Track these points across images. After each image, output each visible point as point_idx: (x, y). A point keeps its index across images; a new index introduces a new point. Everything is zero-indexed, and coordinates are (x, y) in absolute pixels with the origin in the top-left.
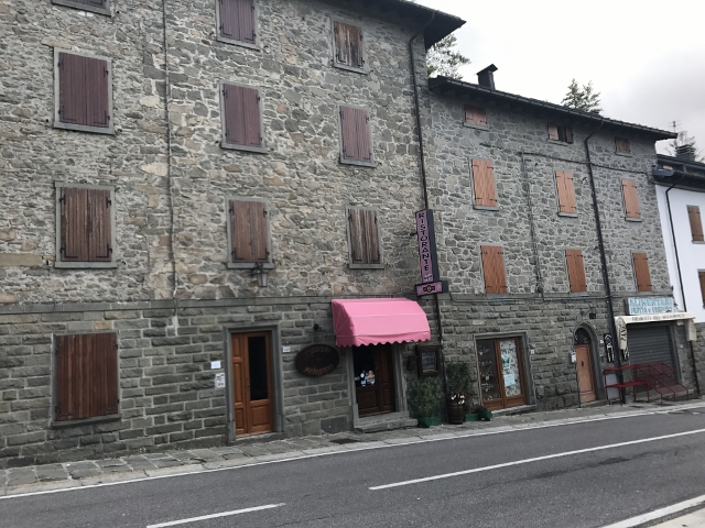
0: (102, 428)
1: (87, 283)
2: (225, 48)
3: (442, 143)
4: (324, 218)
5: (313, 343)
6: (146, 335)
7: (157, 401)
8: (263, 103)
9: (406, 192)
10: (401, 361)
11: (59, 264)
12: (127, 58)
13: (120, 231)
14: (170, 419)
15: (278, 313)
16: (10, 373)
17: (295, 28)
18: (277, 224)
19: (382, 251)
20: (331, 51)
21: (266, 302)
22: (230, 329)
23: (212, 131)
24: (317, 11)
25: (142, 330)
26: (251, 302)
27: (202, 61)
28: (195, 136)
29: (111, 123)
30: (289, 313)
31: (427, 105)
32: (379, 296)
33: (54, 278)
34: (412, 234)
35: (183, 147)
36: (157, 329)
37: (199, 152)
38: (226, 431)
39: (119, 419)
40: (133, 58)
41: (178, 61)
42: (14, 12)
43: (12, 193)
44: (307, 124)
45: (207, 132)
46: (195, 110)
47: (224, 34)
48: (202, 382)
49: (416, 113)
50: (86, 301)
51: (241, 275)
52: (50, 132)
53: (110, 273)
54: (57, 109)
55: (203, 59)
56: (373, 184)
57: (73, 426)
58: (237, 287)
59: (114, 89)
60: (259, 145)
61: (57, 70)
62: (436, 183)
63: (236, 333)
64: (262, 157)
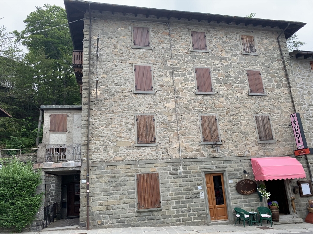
0: (155, 213)
1: (147, 152)
2: (195, 54)
3: (300, 81)
4: (244, 120)
5: (243, 179)
6: (170, 174)
7: (176, 203)
8: (212, 74)
9: (283, 105)
10: (290, 189)
11: (137, 145)
12: (158, 64)
13: (158, 131)
14: (182, 211)
15: (225, 165)
16: (122, 189)
17: (224, 41)
18: (221, 124)
19: (274, 134)
20: (241, 47)
21: (220, 159)
22: (205, 172)
23: (191, 88)
24: (232, 32)
25: (169, 172)
26: (213, 159)
28: (185, 91)
29: (153, 89)
30: (231, 164)
31: (289, 64)
32: (275, 156)
33: (135, 150)
34: (289, 126)
35: (180, 96)
36: (175, 172)
37: (187, 97)
38: (206, 218)
39: (161, 210)
40: (160, 63)
41: (176, 62)
42: (119, 54)
43: (121, 119)
44: (232, 80)
45: (189, 88)
46: (184, 80)
47: (194, 48)
48: (195, 195)
49: (284, 68)
50: (147, 160)
51: (207, 148)
52: (132, 95)
53: (155, 148)
54: (134, 86)
55: (186, 59)
56: (267, 103)
57: (144, 212)
58: (206, 153)
59: (154, 76)
60: (211, 91)
61: (134, 72)
62: (299, 100)
63: (208, 174)
64: (213, 96)
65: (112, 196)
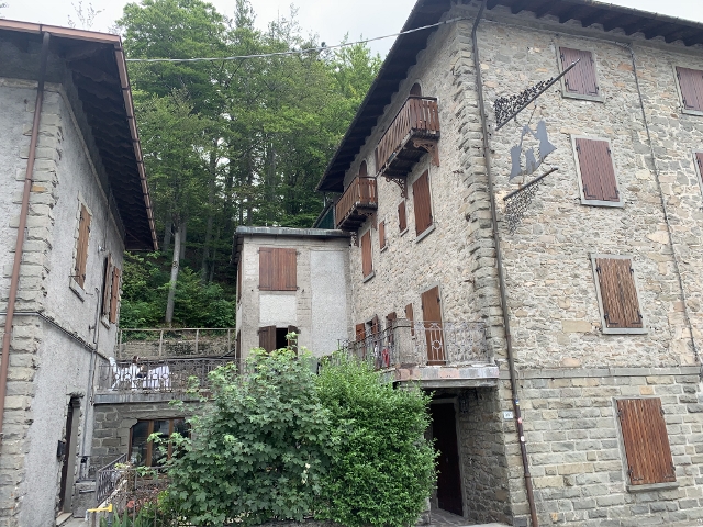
0: (666, 495)
1: (625, 349)
2: (690, 119)
6: (682, 401)
11: (606, 331)
13: (644, 300)
16: (588, 435)
23: (695, 198)
25: (678, 396)
27: (674, 133)
28: (682, 204)
29: (620, 197)
33: (602, 342)
35: (675, 215)
36: (690, 396)
37: (689, 219)
39: (677, 488)
40: (624, 136)
41: (657, 136)
43: (561, 265)
45: (691, 199)
46: (678, 179)
47: (687, 107)
50: (629, 366)
52: (579, 208)
53: (642, 338)
54: (582, 188)
55: (675, 131)
57: (643, 492)
59: (616, 166)
61: (575, 154)
65: (571, 452)
